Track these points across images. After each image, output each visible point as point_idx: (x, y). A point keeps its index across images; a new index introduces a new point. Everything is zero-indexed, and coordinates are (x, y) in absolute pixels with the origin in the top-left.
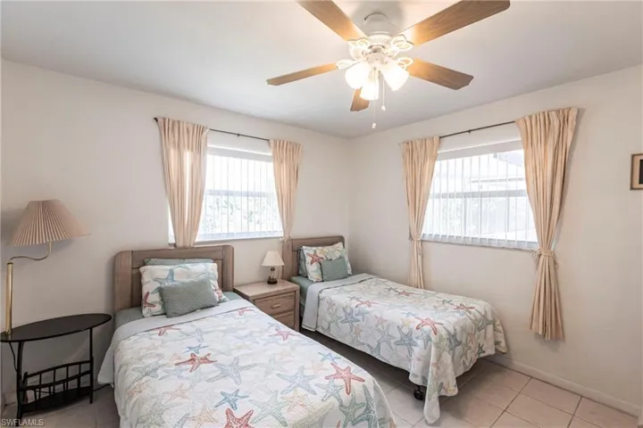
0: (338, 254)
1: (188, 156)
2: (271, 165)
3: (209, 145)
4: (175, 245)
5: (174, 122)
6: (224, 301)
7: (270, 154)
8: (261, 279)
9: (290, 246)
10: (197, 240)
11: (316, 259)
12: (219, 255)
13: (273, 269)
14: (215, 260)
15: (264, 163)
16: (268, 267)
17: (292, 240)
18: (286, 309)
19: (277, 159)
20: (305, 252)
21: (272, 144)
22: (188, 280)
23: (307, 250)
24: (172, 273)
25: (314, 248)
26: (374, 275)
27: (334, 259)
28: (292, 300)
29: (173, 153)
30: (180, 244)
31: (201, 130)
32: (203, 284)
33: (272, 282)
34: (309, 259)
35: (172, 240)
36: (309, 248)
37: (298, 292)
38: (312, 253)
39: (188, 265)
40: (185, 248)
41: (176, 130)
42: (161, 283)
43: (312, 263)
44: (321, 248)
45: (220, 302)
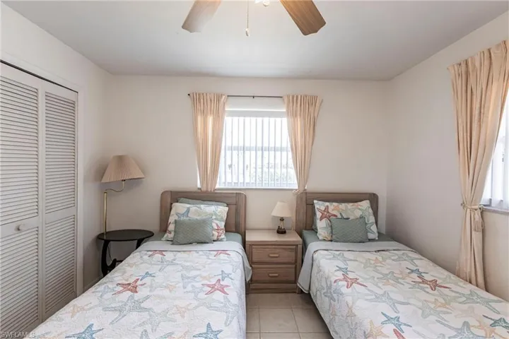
0: (358, 214)
1: (210, 119)
2: (285, 120)
3: (226, 109)
4: (200, 189)
5: (199, 94)
6: (221, 240)
7: (284, 110)
8: (271, 227)
9: (304, 200)
10: (217, 186)
11: (327, 215)
12: (233, 201)
13: (282, 219)
14: (228, 205)
15: (278, 120)
16: (278, 217)
17: (306, 193)
18: (286, 260)
19: (292, 114)
20: (317, 206)
21: (286, 100)
22: (198, 218)
23: (319, 206)
24: (188, 210)
25: (327, 204)
26: (410, 247)
27: (352, 218)
28: (293, 254)
29: (200, 119)
30: (204, 189)
31: (219, 97)
32: (204, 223)
33: (281, 232)
34: (319, 215)
35: (199, 186)
36: (320, 202)
37: (300, 247)
38: (323, 208)
39: (202, 206)
40: (206, 192)
41: (202, 100)
42: (179, 217)
43: (321, 220)
44: (335, 204)
45: (217, 240)
